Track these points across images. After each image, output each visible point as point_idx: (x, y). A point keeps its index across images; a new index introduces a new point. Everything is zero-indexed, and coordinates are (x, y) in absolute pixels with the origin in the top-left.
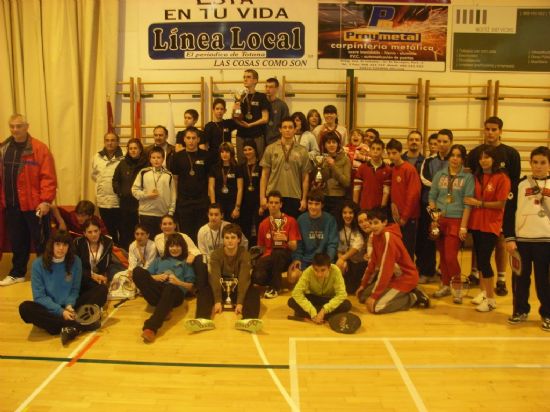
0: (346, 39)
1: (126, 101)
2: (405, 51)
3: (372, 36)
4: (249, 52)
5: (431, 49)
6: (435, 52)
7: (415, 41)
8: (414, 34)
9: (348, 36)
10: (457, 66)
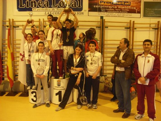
0: (100, 4)
1: (7, 29)
2: (124, 9)
3: (111, 2)
4: (59, 9)
5: (134, 8)
6: (136, 10)
7: (128, 5)
8: (128, 2)
9: (101, 3)
10: (145, 15)
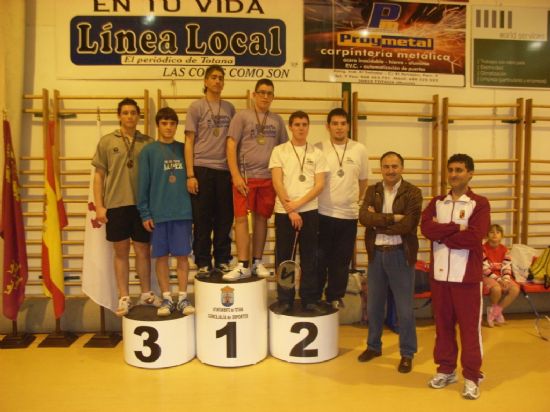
0: (340, 43)
1: (37, 123)
2: (415, 60)
3: (373, 40)
4: (210, 58)
5: (447, 58)
6: (452, 63)
7: (427, 48)
8: (426, 40)
9: (342, 40)
10: (479, 81)
